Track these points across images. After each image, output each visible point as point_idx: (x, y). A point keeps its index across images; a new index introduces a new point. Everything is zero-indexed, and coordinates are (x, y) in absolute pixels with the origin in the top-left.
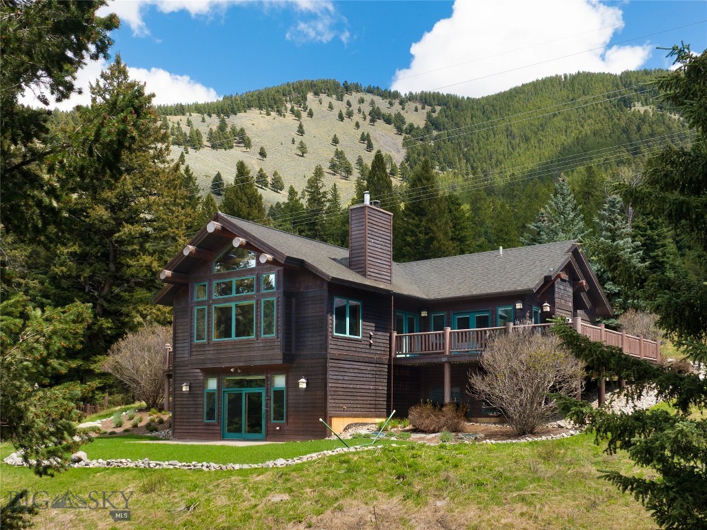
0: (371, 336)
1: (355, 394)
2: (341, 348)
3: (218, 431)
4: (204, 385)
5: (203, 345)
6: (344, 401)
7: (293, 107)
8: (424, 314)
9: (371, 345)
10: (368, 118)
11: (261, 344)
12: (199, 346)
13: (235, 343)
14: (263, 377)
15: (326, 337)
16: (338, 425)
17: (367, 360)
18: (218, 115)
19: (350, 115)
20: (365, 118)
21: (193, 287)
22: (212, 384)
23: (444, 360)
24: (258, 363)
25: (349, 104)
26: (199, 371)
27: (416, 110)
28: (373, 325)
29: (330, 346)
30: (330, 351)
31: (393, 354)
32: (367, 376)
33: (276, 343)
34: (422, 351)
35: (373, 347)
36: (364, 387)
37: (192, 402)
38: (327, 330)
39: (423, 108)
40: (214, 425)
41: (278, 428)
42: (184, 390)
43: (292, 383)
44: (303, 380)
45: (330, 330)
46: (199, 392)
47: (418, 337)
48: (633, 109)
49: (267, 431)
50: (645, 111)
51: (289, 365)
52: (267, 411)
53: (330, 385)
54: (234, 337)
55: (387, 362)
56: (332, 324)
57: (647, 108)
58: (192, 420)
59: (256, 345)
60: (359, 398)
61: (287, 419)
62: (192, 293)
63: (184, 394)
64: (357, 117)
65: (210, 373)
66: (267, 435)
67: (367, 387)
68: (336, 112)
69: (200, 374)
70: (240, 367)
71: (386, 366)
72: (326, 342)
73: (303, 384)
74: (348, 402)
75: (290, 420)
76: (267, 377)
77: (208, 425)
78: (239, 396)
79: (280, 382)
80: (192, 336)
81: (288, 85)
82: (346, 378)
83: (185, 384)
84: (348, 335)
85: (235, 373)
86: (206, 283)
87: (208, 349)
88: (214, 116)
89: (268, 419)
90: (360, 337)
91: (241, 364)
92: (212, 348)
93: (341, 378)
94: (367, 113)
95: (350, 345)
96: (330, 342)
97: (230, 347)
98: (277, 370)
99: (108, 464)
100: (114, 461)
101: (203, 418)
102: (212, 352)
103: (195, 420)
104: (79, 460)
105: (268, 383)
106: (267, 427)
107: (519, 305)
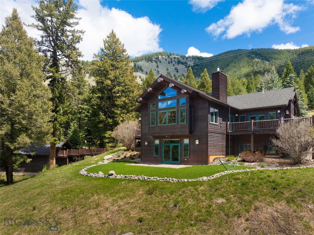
0: (221, 123)
1: (216, 146)
2: (212, 128)
3: (160, 160)
4: (154, 142)
5: (154, 127)
6: (213, 149)
8: (237, 115)
9: (221, 126)
11: (179, 127)
12: (152, 127)
13: (167, 126)
14: (179, 139)
15: (208, 124)
16: (211, 158)
17: (220, 133)
21: (149, 105)
22: (157, 142)
23: (251, 133)
24: (178, 134)
26: (152, 137)
28: (222, 119)
29: (209, 127)
30: (209, 129)
31: (228, 131)
32: (220, 139)
33: (186, 126)
34: (236, 129)
35: (222, 128)
36: (219, 143)
37: (149, 149)
38: (208, 121)
40: (158, 158)
41: (186, 160)
42: (146, 144)
43: (192, 142)
44: (197, 141)
45: (209, 121)
46: (152, 145)
49: (181, 160)
51: (191, 134)
52: (181, 153)
53: (209, 143)
54: (167, 124)
55: (225, 134)
56: (209, 118)
58: (149, 156)
59: (177, 127)
60: (218, 148)
61: (190, 156)
62: (149, 107)
63: (145, 146)
65: (156, 138)
66: (181, 162)
67: (220, 143)
69: (152, 138)
70: (169, 136)
71: (225, 135)
72: (207, 126)
73: (197, 142)
74: (214, 149)
75: (191, 156)
76: (181, 140)
77: (155, 157)
78: (169, 147)
79: (186, 141)
80: (149, 123)
82: (214, 140)
83: (146, 142)
84: (214, 123)
85: (168, 138)
86: (155, 103)
87: (156, 128)
89: (181, 156)
90: (218, 124)
91: (171, 134)
92: (158, 128)
93: (212, 140)
95: (215, 127)
96: (209, 125)
97: (166, 128)
98: (186, 137)
99: (125, 177)
100: (128, 175)
101: (153, 155)
102: (158, 130)
103: (150, 156)
104: (112, 175)
105: (181, 142)
106: (181, 159)
107: (279, 112)
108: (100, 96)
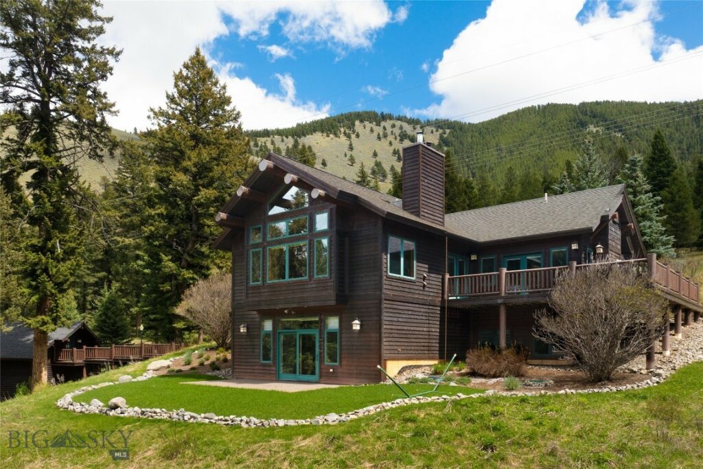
0: (424, 277)
1: (409, 336)
2: (396, 288)
3: (274, 372)
4: (260, 327)
5: (258, 287)
6: (398, 344)
7: (345, 131)
8: (474, 257)
9: (424, 286)
10: (398, 138)
11: (314, 285)
12: (254, 288)
13: (288, 284)
14: (317, 319)
15: (381, 277)
16: (393, 368)
17: (421, 302)
18: (293, 137)
19: (385, 136)
20: (396, 139)
21: (248, 230)
22: (268, 326)
23: (500, 301)
24: (312, 304)
25: (385, 128)
26: (255, 313)
27: (432, 132)
28: (427, 266)
29: (385, 287)
30: (384, 291)
31: (446, 296)
32: (421, 317)
33: (329, 284)
34: (475, 292)
35: (426, 289)
36: (418, 329)
37: (249, 343)
38: (381, 270)
39: (437, 131)
40: (270, 366)
41: (331, 370)
42: (242, 331)
43: (345, 325)
44: (357, 322)
45: (385, 269)
46: (256, 333)
47: (468, 279)
48: (588, 129)
49: (320, 372)
50: (597, 131)
51: (344, 305)
52: (320, 353)
53: (385, 326)
54: (287, 279)
55: (439, 304)
56: (386, 263)
57: (597, 129)
58: (249, 361)
59: (310, 286)
60: (413, 340)
61: (341, 362)
62: (248, 236)
63: (241, 335)
64: (390, 138)
65: (266, 314)
66: (321, 376)
67: (421, 329)
68: (375, 134)
69: (257, 316)
70: (294, 309)
71: (439, 308)
72: (381, 282)
73: (356, 325)
74: (402, 344)
75: (344, 363)
76: (320, 319)
77: (264, 365)
78: (293, 338)
79: (333, 323)
80: (248, 279)
81: (342, 115)
82: (400, 320)
83: (242, 326)
84: (402, 275)
85: (289, 315)
86: (261, 226)
87: (263, 291)
88: (290, 137)
89: (322, 361)
90: (413, 278)
91: (295, 306)
92: (267, 290)
93: (396, 319)
94: (397, 134)
95: (405, 286)
96: (384, 282)
97: (284, 288)
98: (331, 311)
99: (143, 413)
100: (148, 410)
101: (260, 359)
102: (266, 294)
103: (252, 360)
104: (115, 407)
105: (321, 324)
106: (320, 369)
107: (575, 246)
108: (165, 213)
